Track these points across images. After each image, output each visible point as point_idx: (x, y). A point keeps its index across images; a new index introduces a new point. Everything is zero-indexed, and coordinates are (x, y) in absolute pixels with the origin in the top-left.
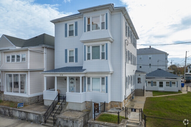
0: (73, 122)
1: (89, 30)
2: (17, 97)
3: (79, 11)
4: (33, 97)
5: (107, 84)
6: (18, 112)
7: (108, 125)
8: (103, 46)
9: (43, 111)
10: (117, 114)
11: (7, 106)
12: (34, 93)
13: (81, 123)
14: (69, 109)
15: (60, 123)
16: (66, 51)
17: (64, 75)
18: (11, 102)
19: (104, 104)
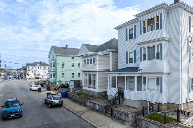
0: (125, 116)
1: (144, 32)
2: (90, 91)
3: (135, 16)
4: (101, 92)
5: (161, 85)
6: (89, 103)
7: (154, 123)
8: (158, 46)
9: (105, 104)
10: (163, 114)
11: (83, 97)
12: (101, 89)
13: (132, 118)
14: (126, 105)
15: (116, 115)
16: (127, 53)
17: (123, 75)
18: (87, 95)
19: (159, 104)
